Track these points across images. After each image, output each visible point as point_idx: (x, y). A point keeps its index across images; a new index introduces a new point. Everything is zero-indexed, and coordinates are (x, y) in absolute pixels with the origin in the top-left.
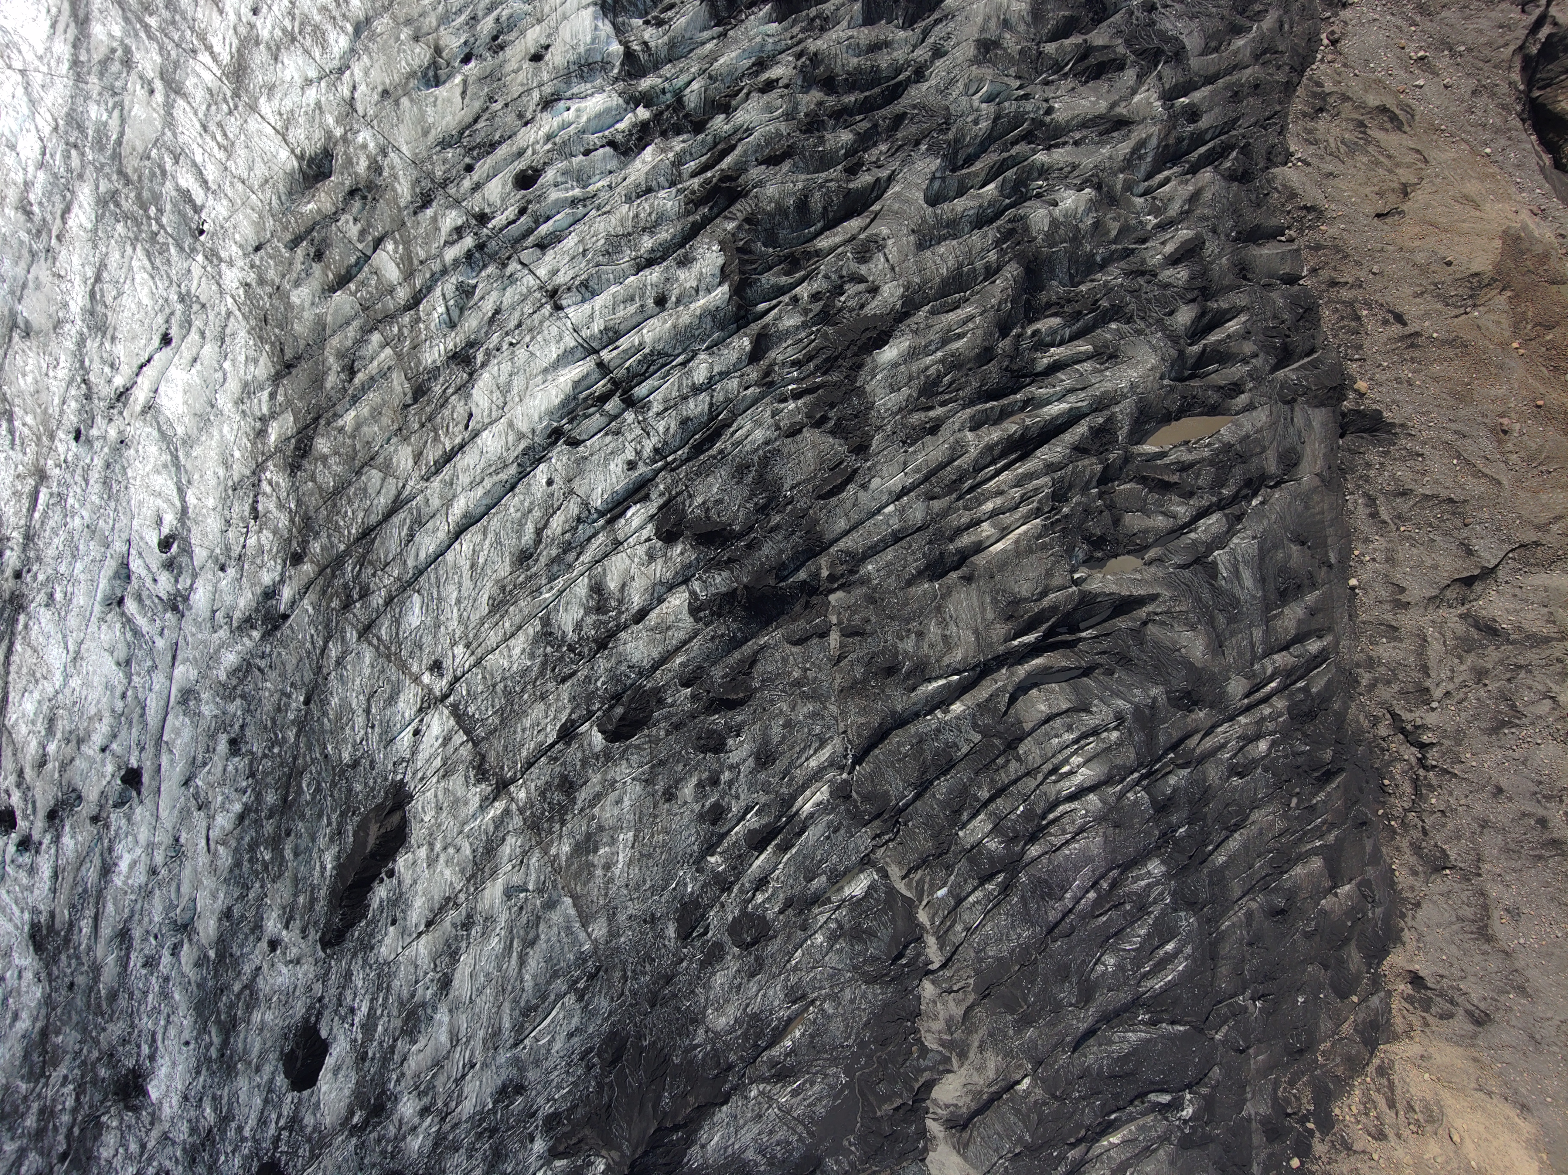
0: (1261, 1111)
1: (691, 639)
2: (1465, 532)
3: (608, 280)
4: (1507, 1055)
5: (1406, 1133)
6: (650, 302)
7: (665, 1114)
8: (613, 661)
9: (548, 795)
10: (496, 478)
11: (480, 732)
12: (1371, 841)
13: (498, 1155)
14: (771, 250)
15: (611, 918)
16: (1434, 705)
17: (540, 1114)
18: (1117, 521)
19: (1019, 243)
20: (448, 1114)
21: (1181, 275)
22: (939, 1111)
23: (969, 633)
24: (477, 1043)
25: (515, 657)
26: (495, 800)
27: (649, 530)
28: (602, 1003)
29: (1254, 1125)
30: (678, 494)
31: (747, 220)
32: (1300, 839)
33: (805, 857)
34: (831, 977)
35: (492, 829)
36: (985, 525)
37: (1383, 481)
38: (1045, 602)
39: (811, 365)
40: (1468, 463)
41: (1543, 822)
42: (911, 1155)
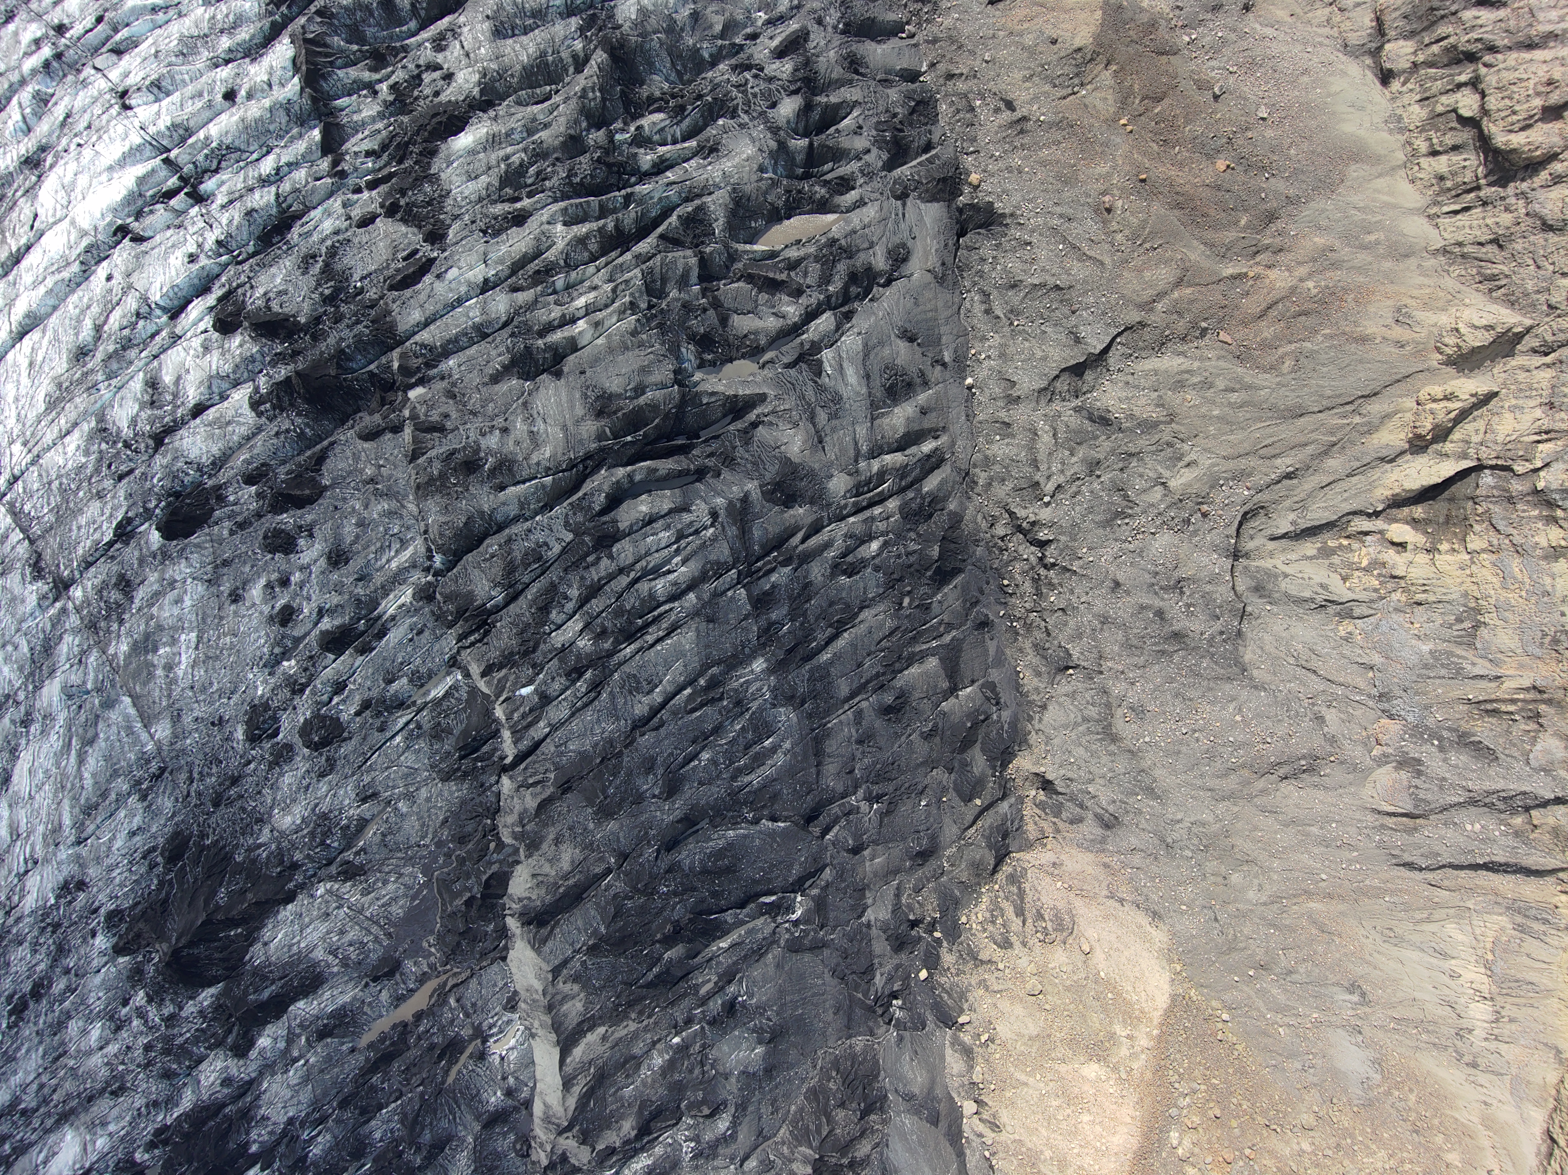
0: (881, 917)
1: (254, 435)
2: (1073, 320)
3: (183, 81)
4: (1137, 859)
5: (1033, 941)
6: (219, 98)
7: (218, 908)
8: (169, 456)
9: (105, 593)
10: (58, 277)
11: (36, 530)
12: (995, 642)
13: (62, 950)
14: (355, 47)
15: (176, 718)
16: (1047, 499)
17: (103, 911)
18: (724, 321)
19: (600, 30)
20: (12, 908)
21: (785, 68)
22: (514, 906)
23: (557, 429)
24: (37, 838)
25: (70, 454)
26: (56, 600)
27: (208, 322)
28: (166, 804)
29: (874, 932)
30: (239, 286)
31: (319, 13)
32: (914, 638)
33: (384, 659)
34: (406, 776)
35: (48, 627)
36: (581, 323)
37: (996, 276)
38: (642, 400)
39: (385, 157)
40: (1074, 247)
41: (1160, 614)
42: (492, 955)
